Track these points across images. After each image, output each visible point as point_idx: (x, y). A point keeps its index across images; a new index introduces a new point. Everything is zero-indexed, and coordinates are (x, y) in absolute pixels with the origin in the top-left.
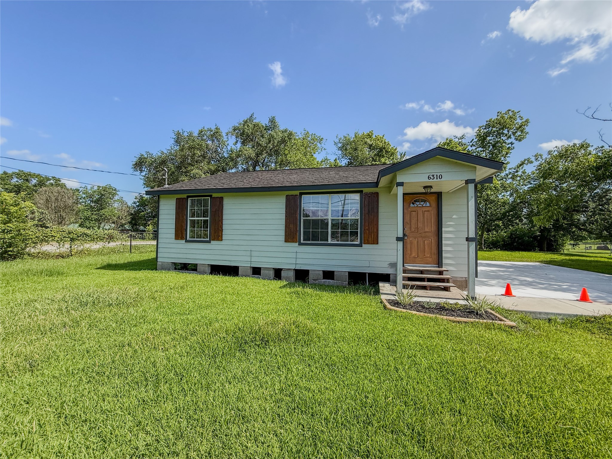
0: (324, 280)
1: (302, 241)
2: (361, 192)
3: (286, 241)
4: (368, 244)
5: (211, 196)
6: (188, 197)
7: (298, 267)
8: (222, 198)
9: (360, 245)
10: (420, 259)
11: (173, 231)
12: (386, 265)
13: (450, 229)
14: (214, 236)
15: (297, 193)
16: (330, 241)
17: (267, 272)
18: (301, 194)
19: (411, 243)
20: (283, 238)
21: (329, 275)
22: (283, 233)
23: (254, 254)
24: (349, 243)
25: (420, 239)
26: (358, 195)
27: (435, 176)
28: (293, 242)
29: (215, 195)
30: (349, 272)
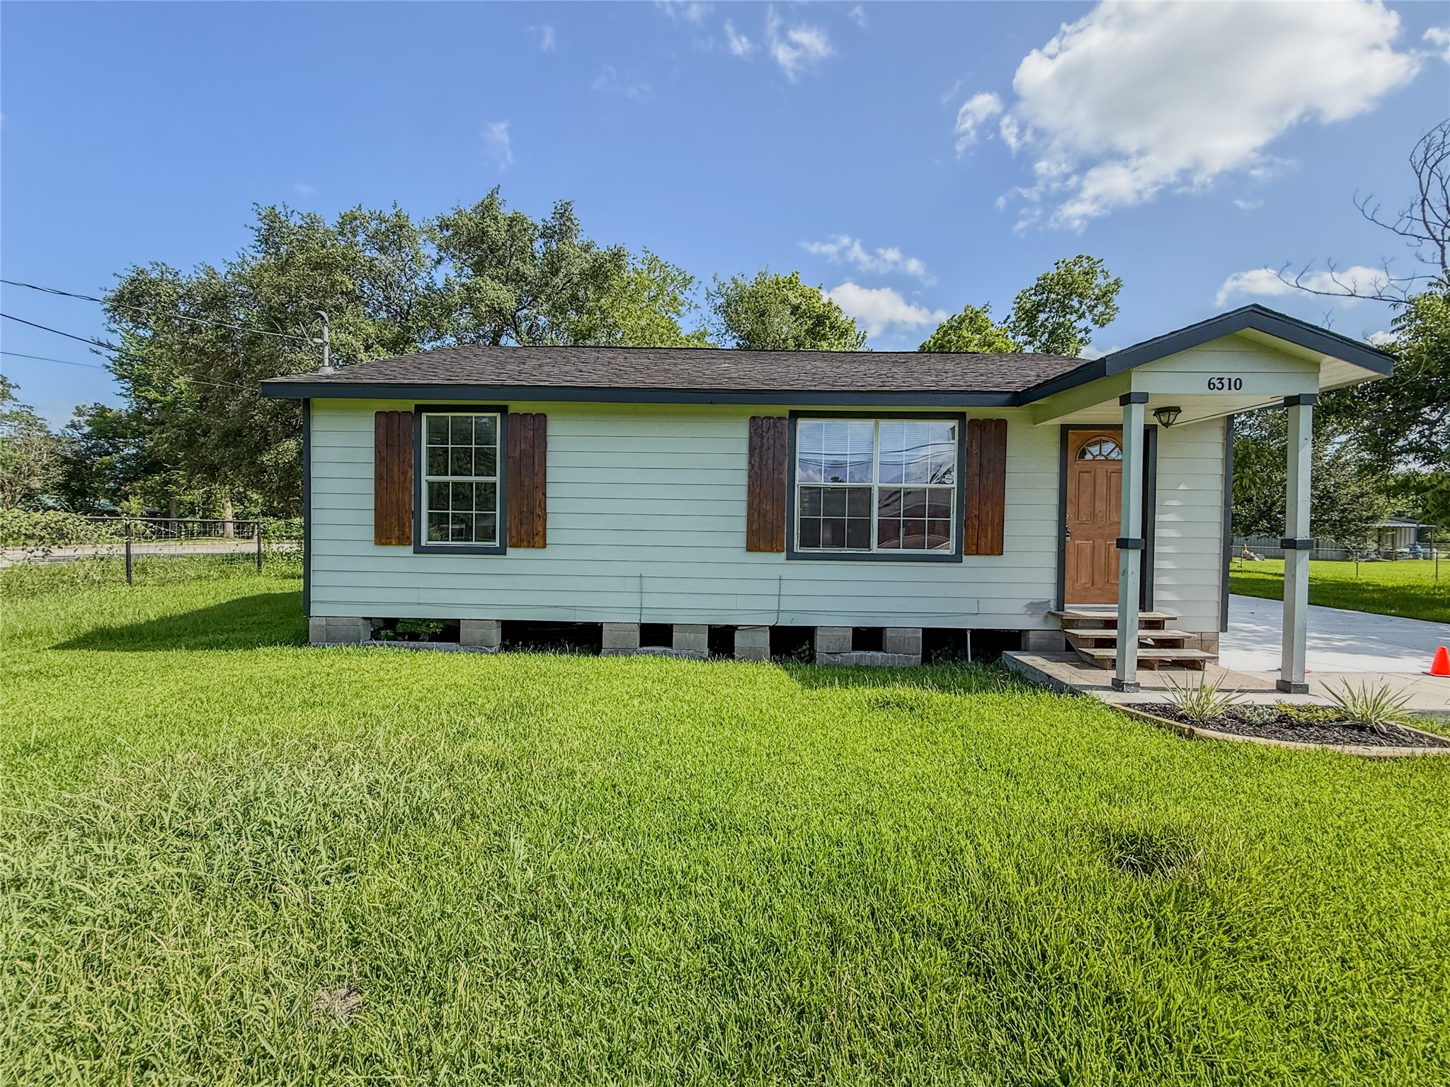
0: (859, 653)
1: (797, 549)
2: (960, 416)
3: (751, 547)
4: (977, 554)
5: (503, 410)
6: (420, 409)
7: (785, 621)
8: (542, 417)
9: (956, 559)
10: (1097, 592)
11: (370, 518)
12: (1019, 607)
13: (1171, 517)
14: (519, 533)
15: (783, 410)
16: (875, 549)
17: (691, 636)
18: (795, 415)
19: (1079, 552)
20: (741, 540)
21: (868, 638)
22: (741, 525)
23: (648, 585)
24: (926, 551)
25: (1099, 542)
26: (954, 423)
27: (1226, 382)
28: (772, 551)
29: (515, 407)
30: (924, 629)
